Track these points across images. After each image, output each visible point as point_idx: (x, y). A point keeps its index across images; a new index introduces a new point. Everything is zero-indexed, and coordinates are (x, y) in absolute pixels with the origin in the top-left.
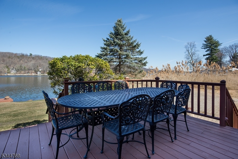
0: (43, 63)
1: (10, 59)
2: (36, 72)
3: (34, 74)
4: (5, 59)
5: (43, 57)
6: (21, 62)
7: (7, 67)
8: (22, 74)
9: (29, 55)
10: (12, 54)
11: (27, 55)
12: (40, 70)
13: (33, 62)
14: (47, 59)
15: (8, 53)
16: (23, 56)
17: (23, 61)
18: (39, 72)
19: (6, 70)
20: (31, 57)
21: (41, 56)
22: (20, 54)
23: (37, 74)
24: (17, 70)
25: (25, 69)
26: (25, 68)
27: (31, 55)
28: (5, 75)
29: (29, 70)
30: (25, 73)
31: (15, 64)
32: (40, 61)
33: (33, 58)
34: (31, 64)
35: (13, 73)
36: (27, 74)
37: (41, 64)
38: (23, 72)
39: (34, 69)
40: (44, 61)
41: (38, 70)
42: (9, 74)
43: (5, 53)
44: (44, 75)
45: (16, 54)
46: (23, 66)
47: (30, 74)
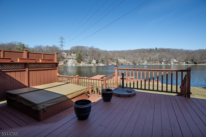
0: (166, 55)
1: (144, 54)
2: (161, 62)
3: (159, 64)
4: (141, 53)
5: (166, 49)
6: (150, 55)
7: (142, 59)
8: (151, 63)
9: (155, 49)
10: (145, 49)
11: (153, 49)
12: (164, 61)
13: (158, 54)
14: (169, 51)
15: (142, 49)
16: (151, 51)
17: (151, 54)
18: (163, 62)
19: (142, 61)
20: (157, 50)
21: (164, 48)
22: (149, 49)
23: (161, 64)
24: (148, 61)
25: (152, 61)
26: (153, 59)
27: (156, 49)
28: (142, 64)
29: (155, 60)
30: (153, 63)
31: (146, 56)
32: (163, 53)
33: (158, 51)
34: (157, 56)
35: (146, 62)
36: (154, 64)
37: (165, 56)
38: (151, 62)
39: (159, 60)
40: (166, 52)
41: (163, 61)
42: (143, 64)
43: (141, 49)
44: (167, 64)
45: (147, 49)
46: (152, 58)
47: (156, 64)
